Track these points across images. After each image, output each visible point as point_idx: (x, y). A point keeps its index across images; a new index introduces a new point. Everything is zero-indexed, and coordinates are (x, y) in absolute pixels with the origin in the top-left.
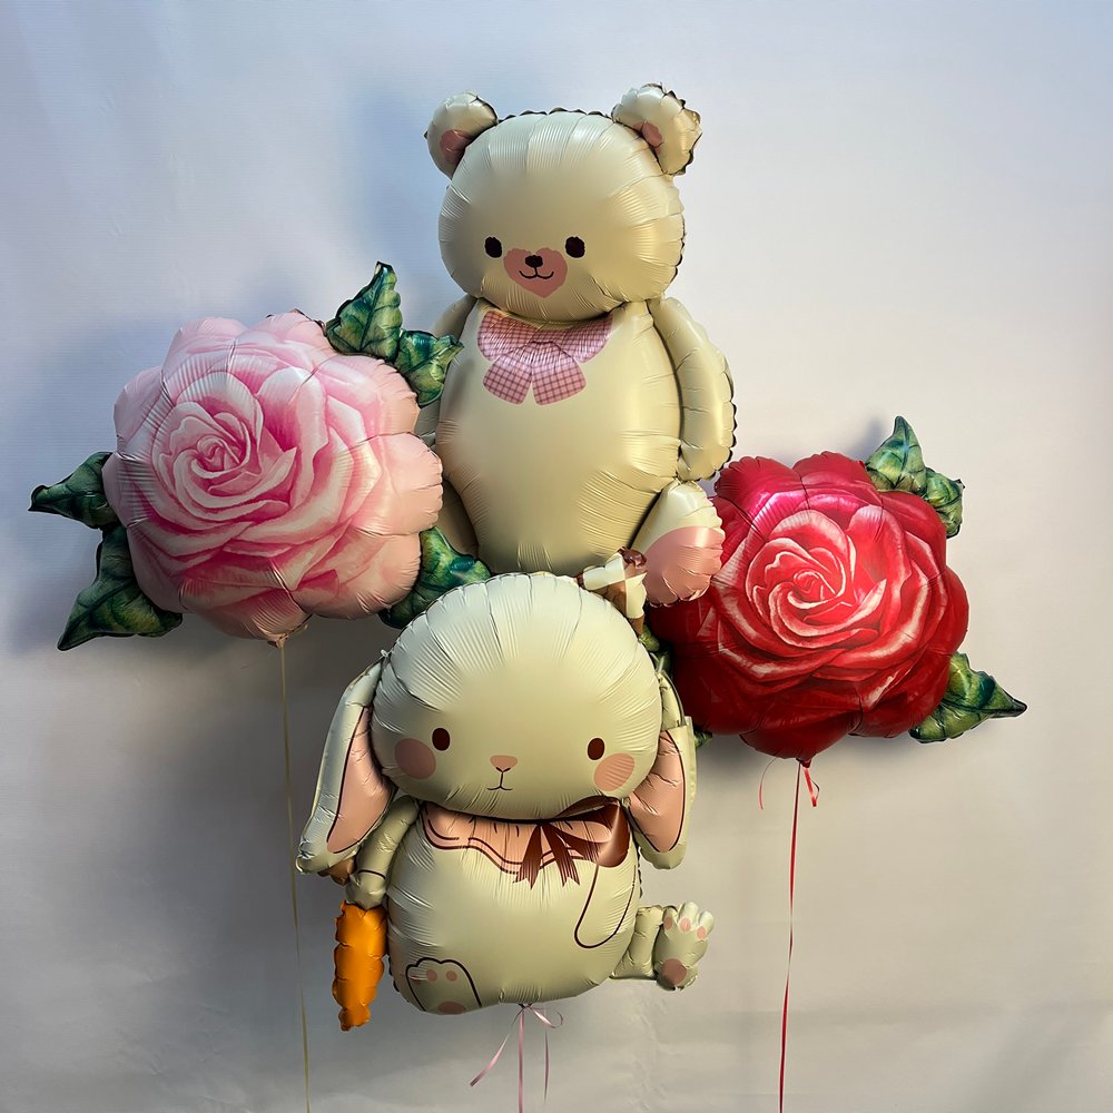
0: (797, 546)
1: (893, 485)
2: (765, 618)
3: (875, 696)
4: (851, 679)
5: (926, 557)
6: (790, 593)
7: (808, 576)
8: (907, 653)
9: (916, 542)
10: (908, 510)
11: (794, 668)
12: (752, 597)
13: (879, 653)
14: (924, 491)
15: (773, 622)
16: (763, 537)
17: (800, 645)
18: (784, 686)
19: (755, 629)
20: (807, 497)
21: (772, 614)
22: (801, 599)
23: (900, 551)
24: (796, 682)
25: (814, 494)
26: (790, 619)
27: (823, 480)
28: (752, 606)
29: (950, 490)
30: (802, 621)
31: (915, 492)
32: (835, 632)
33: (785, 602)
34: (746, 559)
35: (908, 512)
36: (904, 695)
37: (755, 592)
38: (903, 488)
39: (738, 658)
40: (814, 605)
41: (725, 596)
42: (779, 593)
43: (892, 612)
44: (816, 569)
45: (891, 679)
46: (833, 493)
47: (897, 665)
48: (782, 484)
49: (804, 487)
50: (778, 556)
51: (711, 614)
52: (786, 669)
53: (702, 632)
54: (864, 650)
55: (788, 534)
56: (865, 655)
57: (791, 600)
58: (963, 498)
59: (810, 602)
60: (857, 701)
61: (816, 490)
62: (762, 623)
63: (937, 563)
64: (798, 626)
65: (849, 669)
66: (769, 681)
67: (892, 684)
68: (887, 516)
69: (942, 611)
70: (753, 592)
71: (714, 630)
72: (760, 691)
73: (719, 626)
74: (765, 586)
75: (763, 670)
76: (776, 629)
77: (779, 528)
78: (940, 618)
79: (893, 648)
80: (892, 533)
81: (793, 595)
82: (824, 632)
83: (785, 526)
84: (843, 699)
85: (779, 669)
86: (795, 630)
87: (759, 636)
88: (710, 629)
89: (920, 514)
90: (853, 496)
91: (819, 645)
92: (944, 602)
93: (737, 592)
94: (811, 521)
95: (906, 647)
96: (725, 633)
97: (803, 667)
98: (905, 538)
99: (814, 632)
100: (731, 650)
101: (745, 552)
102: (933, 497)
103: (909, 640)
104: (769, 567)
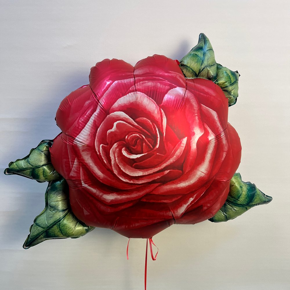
0: (127, 117)
1: (197, 75)
2: (108, 165)
3: (182, 210)
4: (165, 201)
5: (213, 121)
6: (123, 149)
7: (135, 137)
8: (202, 183)
9: (207, 111)
10: (203, 90)
11: (129, 196)
12: (99, 151)
13: (183, 185)
14: (216, 78)
15: (113, 168)
16: (106, 111)
17: (132, 182)
18: (123, 207)
19: (103, 172)
20: (135, 83)
21: (113, 163)
22: (131, 152)
23: (197, 118)
24: (130, 205)
25: (140, 81)
26: (124, 166)
27: (148, 71)
28: (99, 157)
29: (231, 76)
30: (132, 167)
31: (210, 78)
32: (154, 173)
33: (120, 155)
34: (95, 126)
35: (203, 91)
36: (201, 207)
37: (101, 148)
38: (203, 76)
39: (94, 190)
40: (139, 156)
41: (83, 151)
42: (116, 148)
43: (191, 158)
44: (141, 132)
45: (191, 199)
46: (153, 80)
47: (196, 190)
48: (120, 75)
49: (134, 76)
50: (115, 124)
51: (76, 162)
52: (124, 197)
53: (72, 174)
54: (173, 183)
55: (122, 108)
56: (174, 186)
57: (124, 153)
58: (239, 82)
59: (136, 154)
60: (170, 214)
61: (141, 78)
62: (106, 168)
63: (221, 124)
64: (129, 169)
65: (164, 196)
66: (114, 204)
67: (192, 202)
68: (189, 94)
69: (224, 155)
70: (100, 148)
71: (78, 172)
72: (109, 210)
73: (81, 170)
74: (107, 144)
75: (110, 197)
76: (116, 172)
77: (116, 105)
78: (223, 159)
79: (192, 181)
80: (192, 106)
81: (126, 150)
82: (146, 173)
83: (120, 103)
84: (161, 213)
85: (119, 197)
86: (128, 172)
87: (106, 177)
88: (76, 172)
89: (211, 92)
90: (167, 82)
91: (143, 182)
92: (226, 148)
93: (90, 148)
94: (137, 99)
95: (201, 180)
96: (84, 174)
97: (134, 195)
98: (200, 109)
99: (140, 174)
100: (89, 186)
101: (95, 121)
102: (221, 81)
103: (203, 175)
104: (109, 131)
